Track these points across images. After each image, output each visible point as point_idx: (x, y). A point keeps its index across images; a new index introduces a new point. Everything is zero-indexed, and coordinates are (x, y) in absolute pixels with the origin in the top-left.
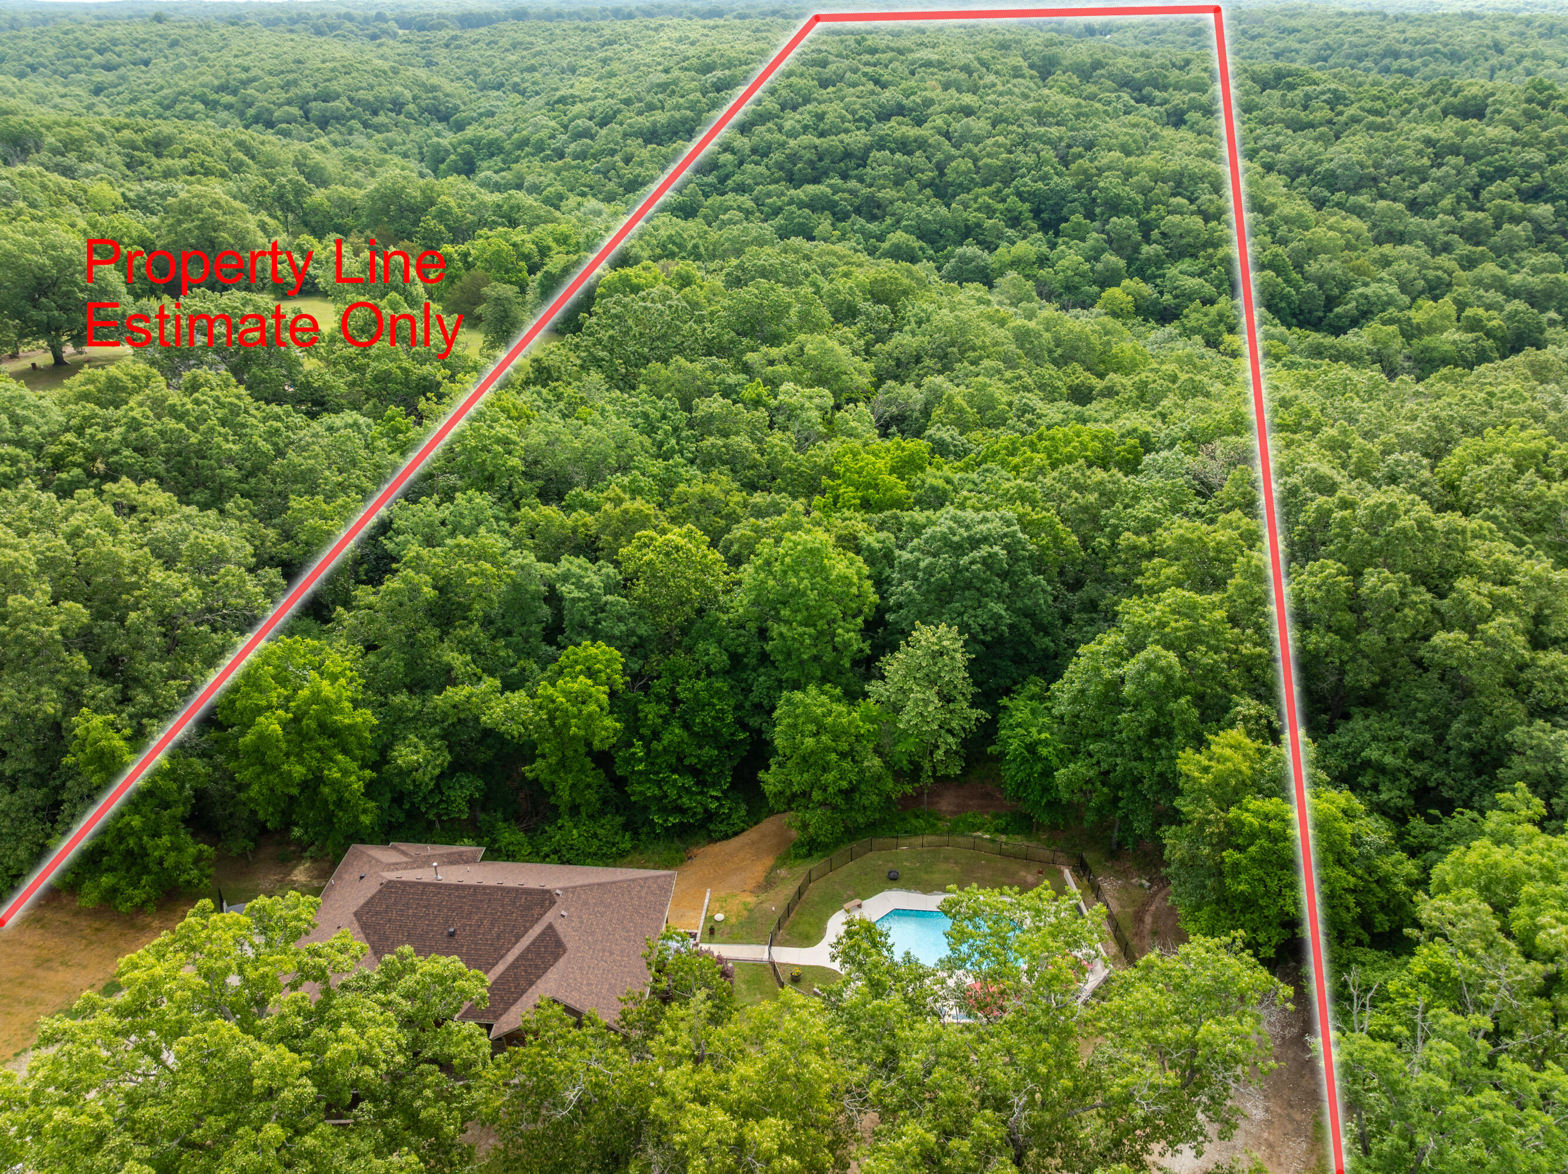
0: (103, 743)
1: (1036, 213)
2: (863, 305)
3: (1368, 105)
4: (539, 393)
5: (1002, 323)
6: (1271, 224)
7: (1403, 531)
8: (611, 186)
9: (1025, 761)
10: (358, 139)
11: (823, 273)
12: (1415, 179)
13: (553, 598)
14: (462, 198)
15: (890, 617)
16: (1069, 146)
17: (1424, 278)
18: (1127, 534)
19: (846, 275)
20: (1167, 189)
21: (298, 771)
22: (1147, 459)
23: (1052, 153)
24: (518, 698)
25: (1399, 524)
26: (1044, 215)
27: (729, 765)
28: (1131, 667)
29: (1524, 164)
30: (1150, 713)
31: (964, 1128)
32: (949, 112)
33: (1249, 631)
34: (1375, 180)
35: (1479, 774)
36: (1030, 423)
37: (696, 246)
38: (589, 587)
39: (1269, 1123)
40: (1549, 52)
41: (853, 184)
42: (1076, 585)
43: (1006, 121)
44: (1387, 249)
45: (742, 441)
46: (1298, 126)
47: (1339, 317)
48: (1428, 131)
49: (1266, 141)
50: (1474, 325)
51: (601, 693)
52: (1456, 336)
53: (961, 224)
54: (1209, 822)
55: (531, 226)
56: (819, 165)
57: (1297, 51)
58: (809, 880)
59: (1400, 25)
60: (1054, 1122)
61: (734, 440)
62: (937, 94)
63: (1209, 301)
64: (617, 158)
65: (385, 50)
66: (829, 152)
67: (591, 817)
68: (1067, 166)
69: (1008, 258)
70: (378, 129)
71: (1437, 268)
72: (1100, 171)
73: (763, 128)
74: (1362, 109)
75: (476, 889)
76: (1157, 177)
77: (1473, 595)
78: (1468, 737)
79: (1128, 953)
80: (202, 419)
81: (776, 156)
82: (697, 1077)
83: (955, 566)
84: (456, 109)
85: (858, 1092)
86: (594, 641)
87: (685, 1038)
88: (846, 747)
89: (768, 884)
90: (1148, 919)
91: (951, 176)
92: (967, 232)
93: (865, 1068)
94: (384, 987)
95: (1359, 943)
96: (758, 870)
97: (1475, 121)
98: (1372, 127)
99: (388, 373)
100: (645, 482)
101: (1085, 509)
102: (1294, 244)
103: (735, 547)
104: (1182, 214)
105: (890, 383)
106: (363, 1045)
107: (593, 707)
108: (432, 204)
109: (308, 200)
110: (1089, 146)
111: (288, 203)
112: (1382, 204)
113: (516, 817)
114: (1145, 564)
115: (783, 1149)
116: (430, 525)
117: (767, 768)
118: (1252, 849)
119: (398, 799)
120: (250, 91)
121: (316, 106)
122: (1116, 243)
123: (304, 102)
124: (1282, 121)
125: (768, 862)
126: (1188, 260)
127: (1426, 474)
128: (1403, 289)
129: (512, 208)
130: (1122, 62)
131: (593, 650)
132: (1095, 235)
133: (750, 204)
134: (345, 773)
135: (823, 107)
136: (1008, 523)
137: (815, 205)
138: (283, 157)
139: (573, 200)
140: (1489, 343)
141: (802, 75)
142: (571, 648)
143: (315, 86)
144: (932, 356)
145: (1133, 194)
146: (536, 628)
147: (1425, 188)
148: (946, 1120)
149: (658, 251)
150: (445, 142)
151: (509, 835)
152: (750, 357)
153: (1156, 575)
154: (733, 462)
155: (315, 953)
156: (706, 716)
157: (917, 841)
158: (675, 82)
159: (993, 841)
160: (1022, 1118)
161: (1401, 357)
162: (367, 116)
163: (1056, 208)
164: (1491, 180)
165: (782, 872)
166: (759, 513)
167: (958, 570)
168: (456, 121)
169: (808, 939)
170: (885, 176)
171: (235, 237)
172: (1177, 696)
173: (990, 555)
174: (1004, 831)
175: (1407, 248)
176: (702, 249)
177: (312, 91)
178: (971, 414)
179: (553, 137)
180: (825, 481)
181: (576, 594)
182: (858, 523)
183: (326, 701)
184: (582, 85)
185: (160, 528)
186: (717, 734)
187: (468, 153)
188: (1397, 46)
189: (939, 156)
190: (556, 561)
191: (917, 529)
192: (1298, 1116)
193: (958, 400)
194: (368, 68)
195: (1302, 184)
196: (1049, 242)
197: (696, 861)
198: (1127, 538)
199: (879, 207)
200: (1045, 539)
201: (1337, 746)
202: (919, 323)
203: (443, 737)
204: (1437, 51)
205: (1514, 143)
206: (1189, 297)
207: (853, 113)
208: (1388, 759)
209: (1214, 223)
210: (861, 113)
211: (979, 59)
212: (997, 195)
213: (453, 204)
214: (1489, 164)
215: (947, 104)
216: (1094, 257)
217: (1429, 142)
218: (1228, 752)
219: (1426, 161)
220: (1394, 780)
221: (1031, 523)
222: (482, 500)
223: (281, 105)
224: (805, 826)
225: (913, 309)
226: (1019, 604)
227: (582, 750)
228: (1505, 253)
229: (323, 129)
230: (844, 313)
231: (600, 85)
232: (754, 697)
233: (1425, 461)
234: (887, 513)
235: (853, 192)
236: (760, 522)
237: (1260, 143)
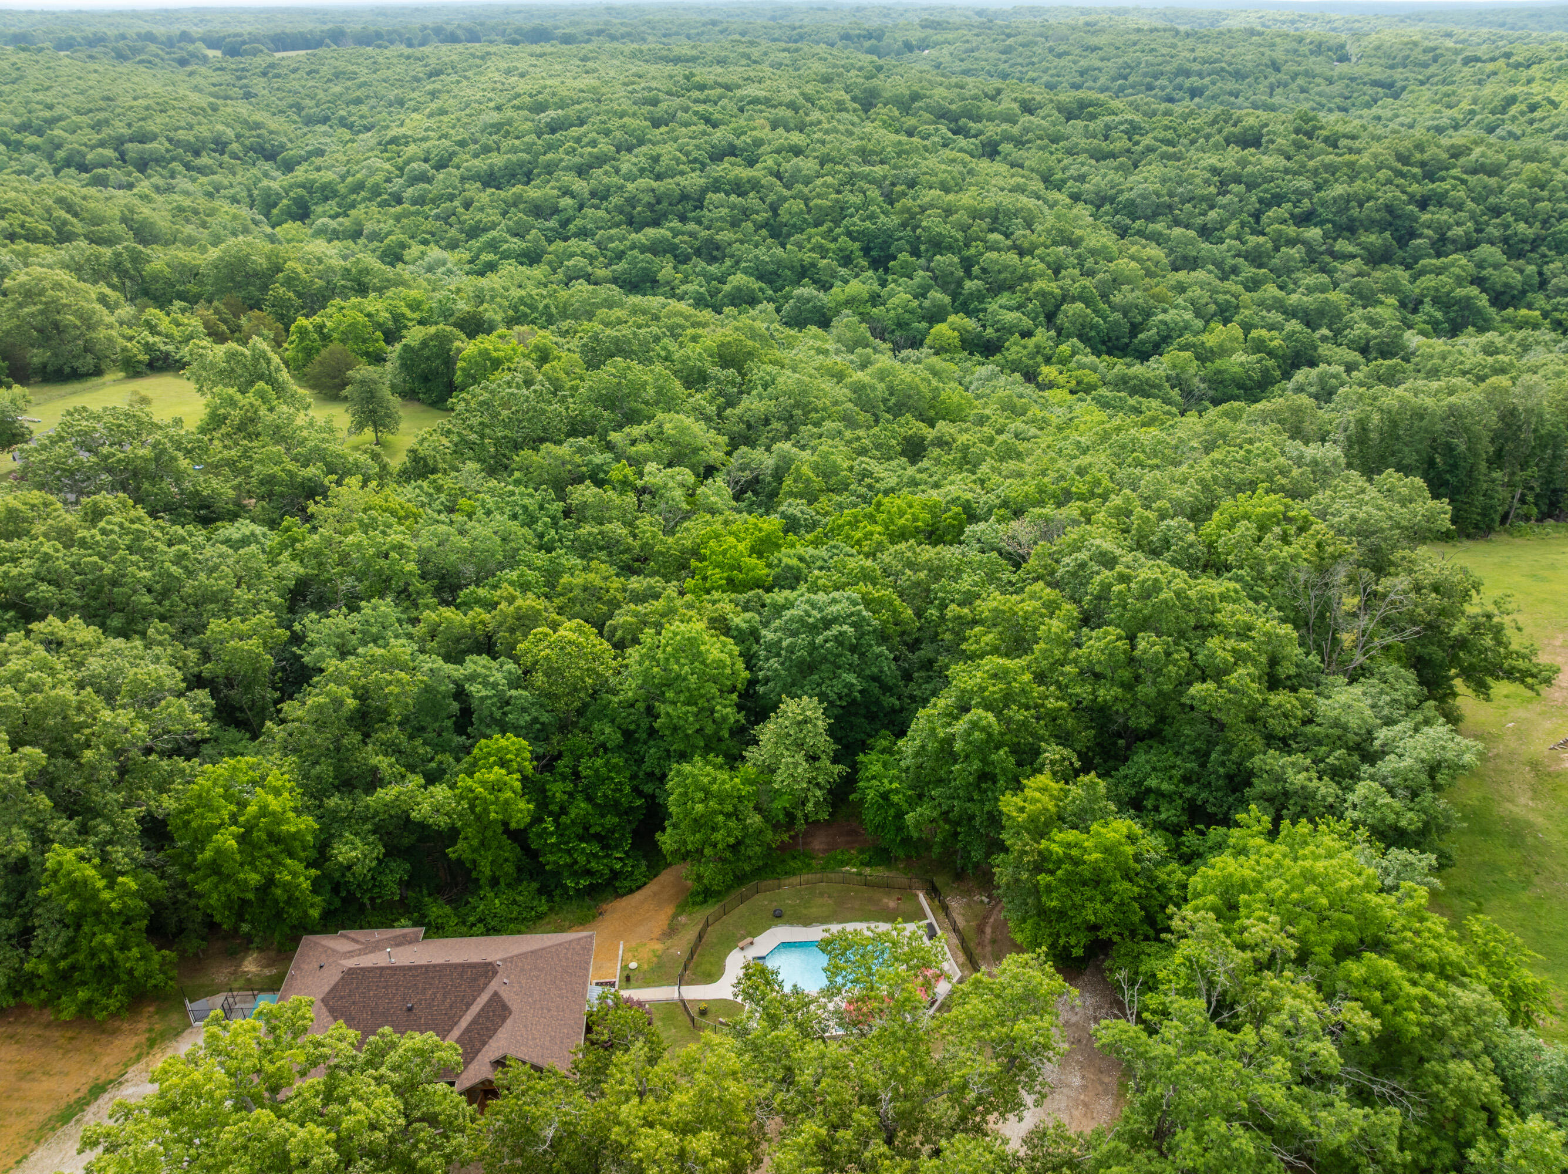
0: (77, 874)
1: (866, 251)
2: (714, 371)
3: (1162, 134)
4: (420, 487)
5: (839, 376)
6: (1079, 257)
7: (1165, 602)
8: (453, 232)
9: (880, 807)
10: (183, 183)
11: (673, 335)
12: (1204, 206)
13: (460, 694)
14: (309, 262)
15: (761, 689)
16: (893, 184)
17: (1216, 303)
18: (953, 606)
19: (694, 339)
20: (984, 225)
21: (254, 878)
22: (969, 529)
23: (877, 193)
24: (440, 791)
25: (1163, 596)
26: (874, 253)
27: (629, 828)
28: (961, 726)
29: (1296, 191)
30: (976, 765)
31: (848, 1122)
32: (778, 152)
33: (1052, 688)
34: (1170, 207)
35: (1234, 791)
36: (870, 487)
37: (547, 306)
38: (494, 685)
39: (1085, 1087)
40: (1318, 70)
41: (692, 226)
42: (914, 646)
43: (832, 161)
44: (1182, 275)
45: (616, 529)
46: (1100, 156)
47: (1143, 343)
48: (1213, 160)
49: (1072, 172)
50: (1259, 347)
51: (514, 781)
52: (1243, 358)
53: (797, 264)
54: (1026, 853)
55: (380, 290)
56: (658, 207)
57: (1100, 70)
58: (707, 924)
59: (1190, 43)
60: (914, 1109)
61: (608, 527)
62: (765, 133)
63: (1027, 334)
64: (456, 203)
65: (197, 80)
66: (667, 195)
67: (509, 885)
68: (891, 204)
69: (842, 298)
70: (202, 171)
71: (1226, 293)
72: (923, 209)
73: (600, 171)
74: (1156, 139)
75: (427, 969)
76: (976, 214)
77: (1220, 652)
78: (1223, 764)
79: (972, 962)
80: (113, 548)
81: (615, 200)
82: (644, 1108)
83: (812, 643)
84: (283, 147)
85: (766, 1105)
86: (504, 733)
87: (630, 1079)
88: (731, 809)
89: (672, 931)
90: (988, 930)
91: (784, 217)
92: (804, 273)
93: (770, 1085)
94: (370, 1063)
95: (1147, 938)
96: (662, 919)
97: (1253, 150)
98: (1165, 156)
99: (273, 476)
100: (531, 575)
101: (918, 584)
102: (1100, 276)
103: (619, 633)
104: (999, 250)
105: (744, 449)
106: (372, 1115)
107: (509, 794)
108: (279, 269)
109: (147, 267)
110: (912, 184)
111: (126, 271)
112: (1178, 231)
113: (438, 891)
114: (968, 633)
115: (714, 1154)
116: (341, 636)
117: (663, 829)
118: (1059, 872)
119: (336, 889)
120: (56, 132)
121: (132, 148)
122: (941, 280)
123: (118, 143)
124: (1086, 151)
125: (670, 910)
126: (1006, 294)
127: (1191, 537)
128: (1198, 314)
129: (360, 272)
130: (939, 92)
131: (503, 742)
132: (921, 273)
133: (592, 249)
134: (295, 875)
135: (657, 150)
136: (855, 604)
137: (656, 249)
138: (108, 213)
139: (415, 249)
140: (1271, 363)
141: (634, 114)
142: (483, 741)
143: (129, 125)
144: (779, 419)
145: (953, 232)
146: (449, 723)
147: (1213, 214)
148: (833, 1117)
149: (511, 313)
150: (275, 185)
151: (437, 910)
152: (614, 436)
153: (977, 642)
154: (610, 546)
155: (318, 1045)
156: (607, 789)
157: (795, 880)
158: (509, 122)
159: (859, 874)
160: (888, 1109)
161: (1196, 380)
162: (189, 157)
163: (885, 246)
164: (1269, 206)
165: (683, 919)
166: (639, 598)
167: (813, 647)
168: (284, 160)
169: (711, 976)
170: (722, 219)
171: (81, 317)
172: (997, 748)
173: (841, 633)
174: (868, 864)
175: (1200, 274)
176: (553, 310)
177: (126, 132)
178: (818, 482)
179: (388, 180)
180: (694, 563)
181: (484, 693)
182: (725, 605)
183: (273, 814)
184: (414, 123)
185: (95, 664)
186: (617, 803)
187: (302, 197)
188: (1188, 65)
189: (772, 197)
190: (460, 662)
191: (778, 610)
192: (1106, 1080)
193: (806, 470)
194: (185, 105)
195: (1106, 213)
196: (879, 278)
197: (607, 916)
198: (953, 609)
199: (718, 248)
200: (885, 615)
201: (1126, 777)
202: (765, 387)
203: (374, 832)
204: (1223, 70)
205: (1286, 171)
206: (1008, 330)
207: (687, 154)
208: (1165, 786)
209: (1027, 259)
210: (695, 154)
211: (803, 94)
212: (829, 235)
213: (300, 270)
214: (1266, 191)
215: (777, 144)
216: (921, 294)
217: (1214, 171)
218: (1037, 795)
219: (1213, 190)
220: (1171, 801)
221: (874, 600)
222: (386, 607)
223: (93, 148)
224: (699, 878)
225: (759, 371)
226: (868, 672)
227: (500, 830)
228: (1283, 275)
229: (141, 171)
230: (695, 379)
231: (432, 123)
232: (647, 767)
233: (1191, 525)
234: (751, 593)
235: (692, 235)
236: (640, 608)
237: (1068, 174)
